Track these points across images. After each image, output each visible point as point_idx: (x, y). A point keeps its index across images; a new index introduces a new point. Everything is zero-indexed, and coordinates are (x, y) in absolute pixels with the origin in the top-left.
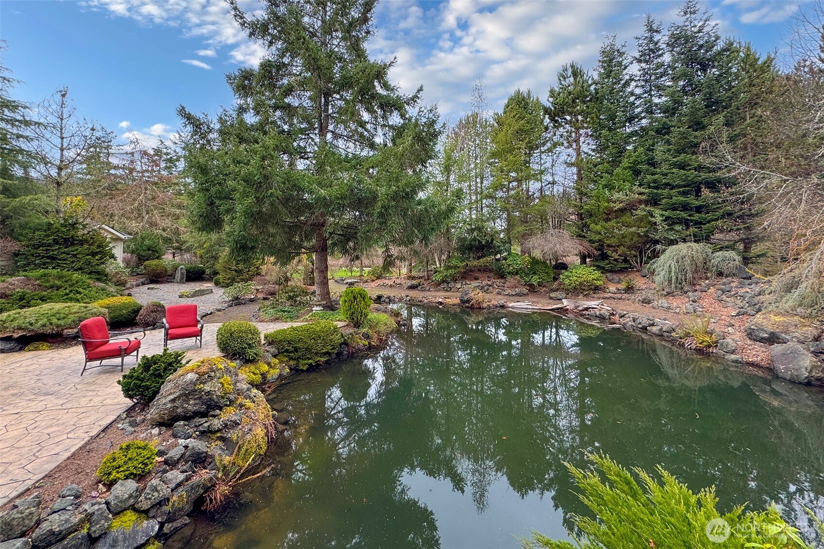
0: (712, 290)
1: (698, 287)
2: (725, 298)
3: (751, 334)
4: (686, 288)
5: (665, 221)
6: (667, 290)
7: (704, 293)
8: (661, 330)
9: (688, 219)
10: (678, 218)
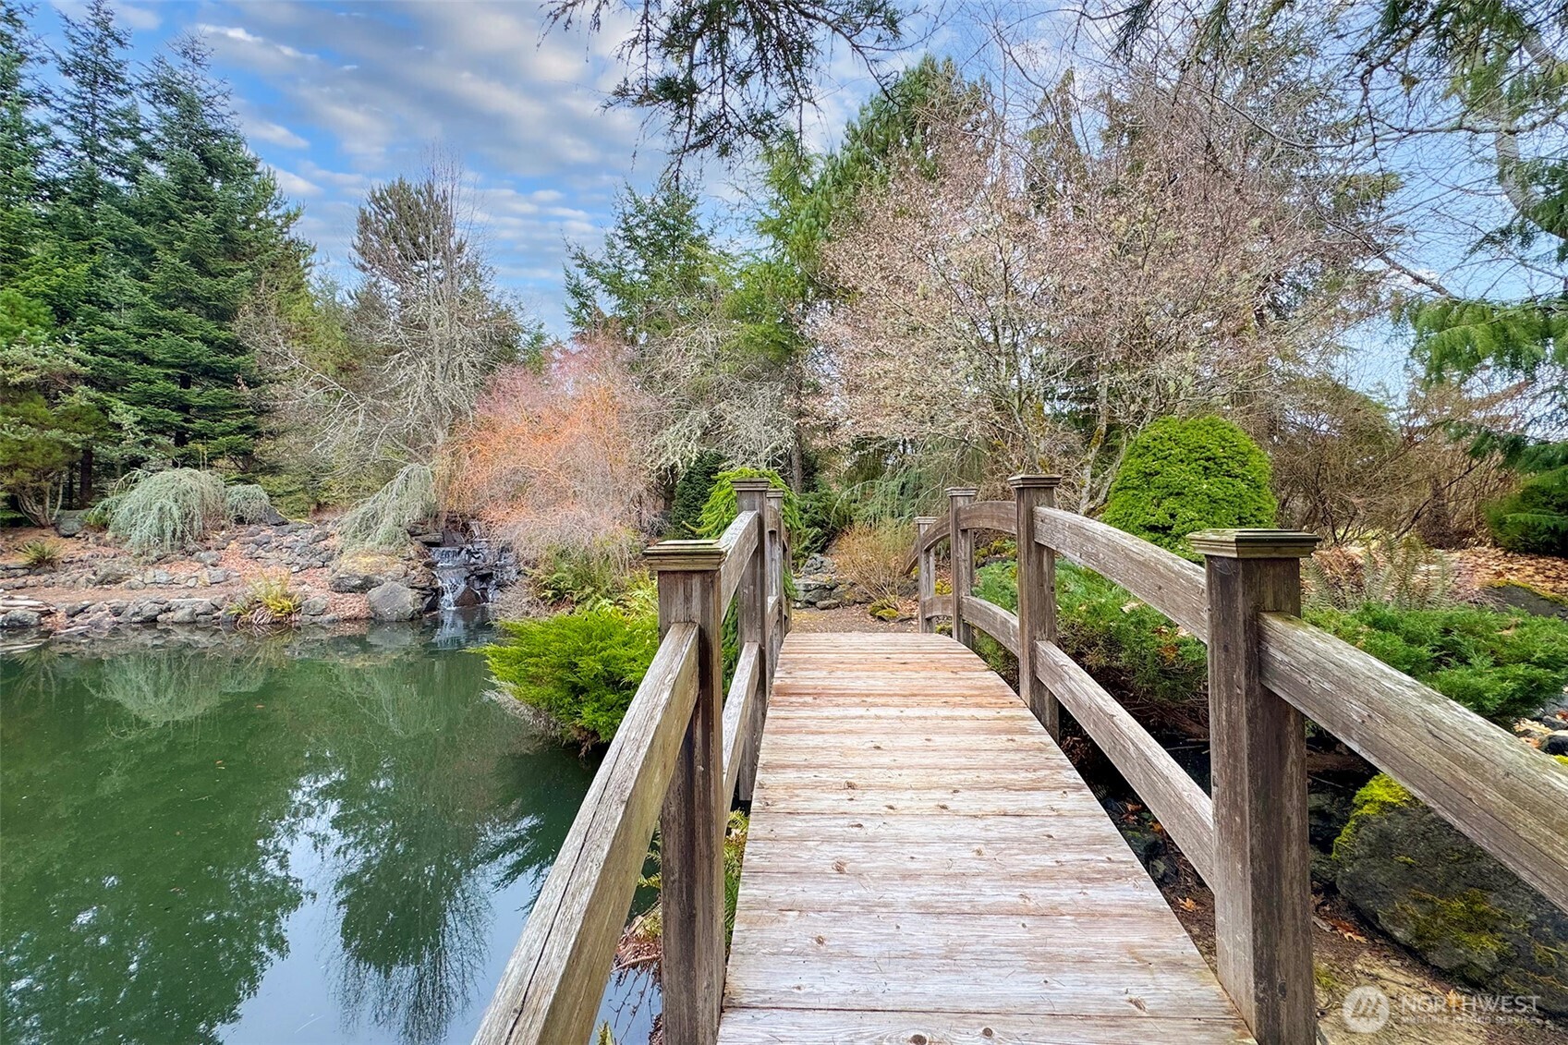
0: (234, 545)
1: (209, 544)
2: (263, 554)
3: (339, 587)
4: (190, 547)
5: (138, 423)
6: (155, 553)
7: (222, 552)
8: (192, 613)
9: (183, 427)
10: (162, 422)
